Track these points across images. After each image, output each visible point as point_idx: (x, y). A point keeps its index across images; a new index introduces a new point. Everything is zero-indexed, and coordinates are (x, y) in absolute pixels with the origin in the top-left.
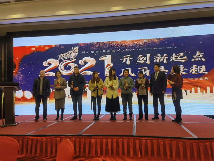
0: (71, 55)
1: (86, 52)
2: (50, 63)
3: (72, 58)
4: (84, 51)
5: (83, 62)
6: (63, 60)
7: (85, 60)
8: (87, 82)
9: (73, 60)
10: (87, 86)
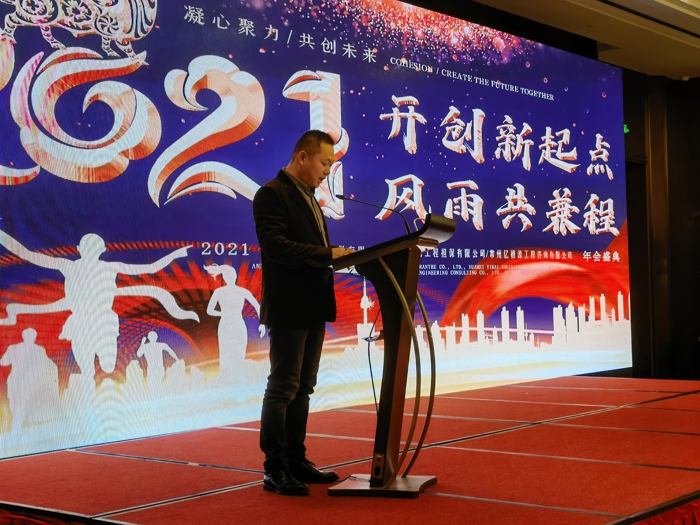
0: (112, 11)
1: (207, 18)
4: (195, 4)
5: (191, 94)
6: (47, 36)
7: (205, 77)
8: (220, 248)
9: (127, 56)
10: (220, 280)
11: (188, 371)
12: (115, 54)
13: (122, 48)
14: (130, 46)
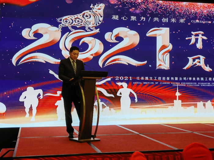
0: (89, 20)
1: (120, 18)
2: (40, 32)
3: (91, 26)
4: (116, 15)
5: (113, 38)
6: (70, 28)
7: (119, 33)
8: (122, 78)
9: (93, 30)
10: (122, 87)
11: (110, 110)
12: (89, 30)
13: (92, 29)
14: (94, 28)
